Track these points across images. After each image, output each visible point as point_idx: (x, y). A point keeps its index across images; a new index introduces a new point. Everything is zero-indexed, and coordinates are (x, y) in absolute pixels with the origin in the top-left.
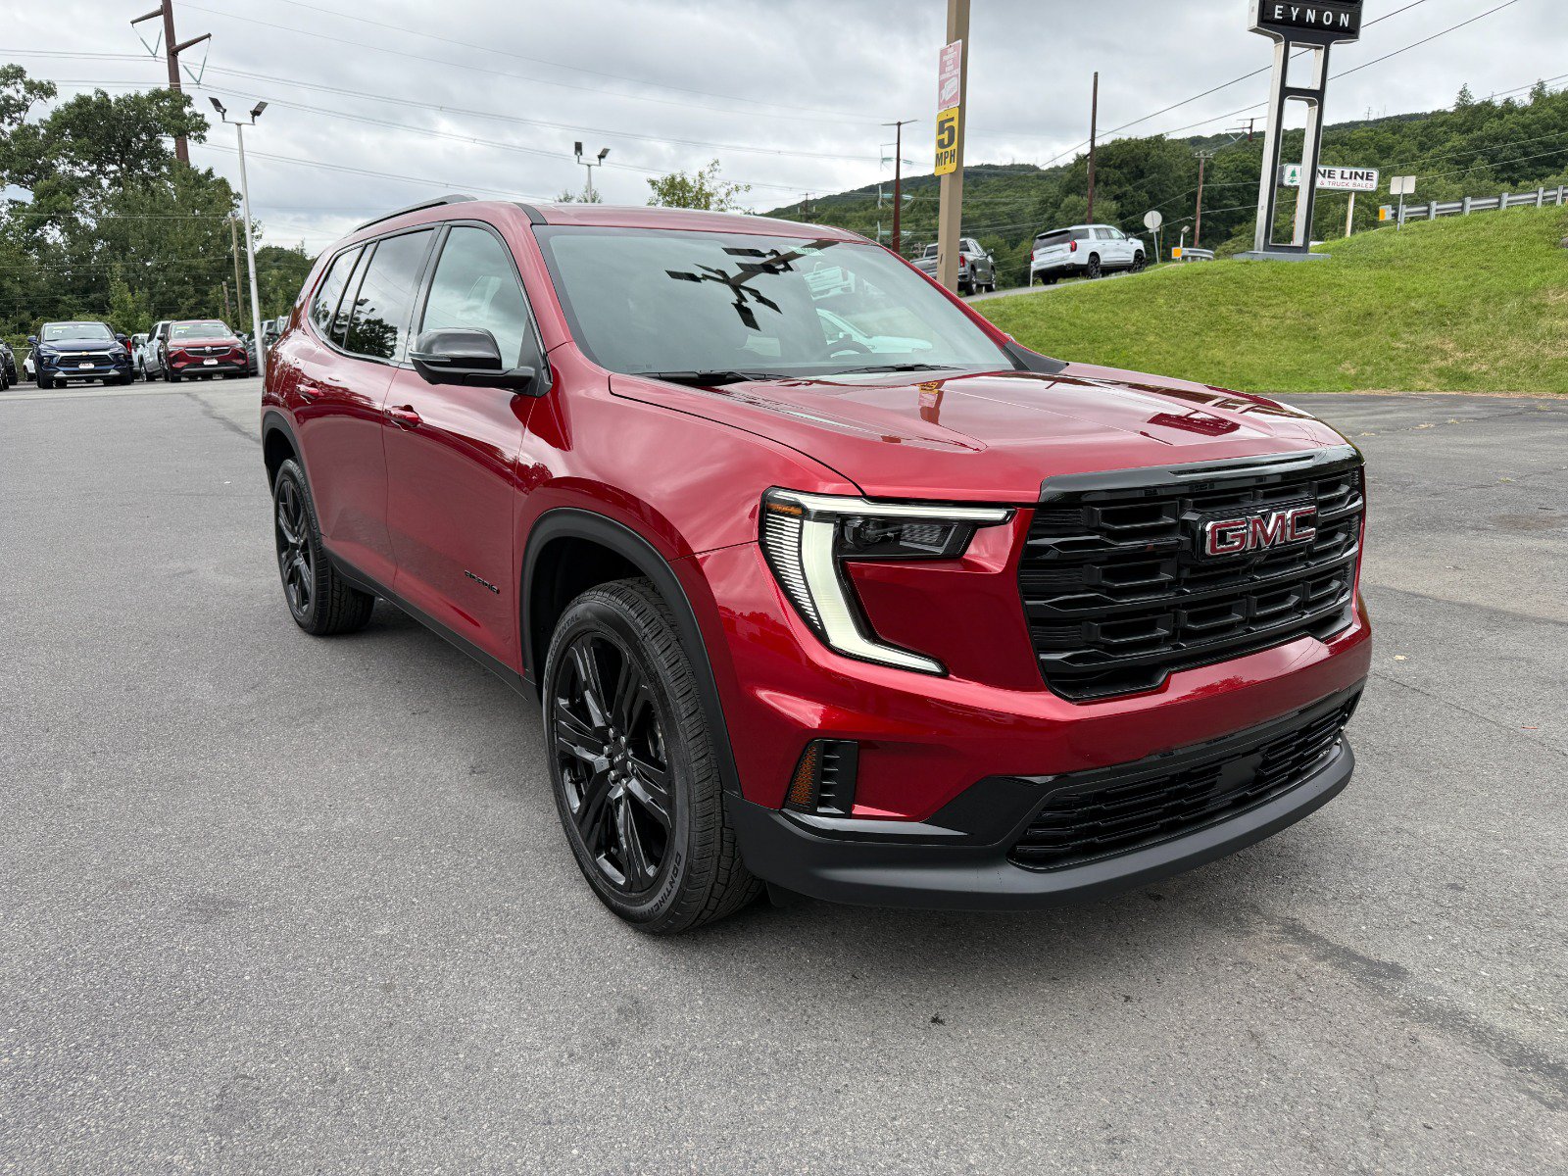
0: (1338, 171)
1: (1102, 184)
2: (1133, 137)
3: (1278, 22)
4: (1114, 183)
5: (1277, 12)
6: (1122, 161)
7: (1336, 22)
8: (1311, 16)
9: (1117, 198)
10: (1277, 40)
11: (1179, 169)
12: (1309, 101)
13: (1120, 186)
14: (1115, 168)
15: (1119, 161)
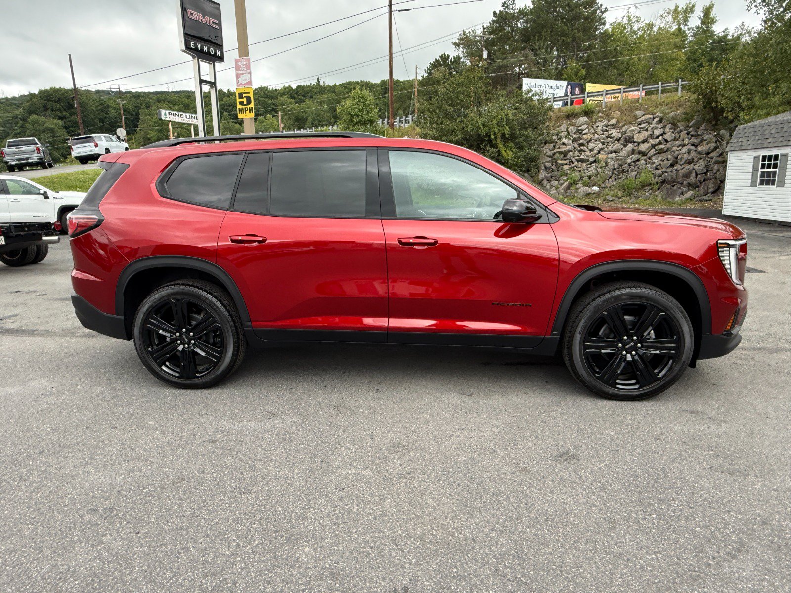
0: (184, 114)
1: (50, 110)
2: (62, 87)
3: (192, 49)
4: (57, 110)
5: (192, 45)
6: (59, 99)
7: (215, 53)
8: (205, 49)
9: (60, 118)
10: (194, 57)
11: (91, 106)
12: (210, 86)
13: (61, 112)
14: (56, 102)
15: (57, 99)
